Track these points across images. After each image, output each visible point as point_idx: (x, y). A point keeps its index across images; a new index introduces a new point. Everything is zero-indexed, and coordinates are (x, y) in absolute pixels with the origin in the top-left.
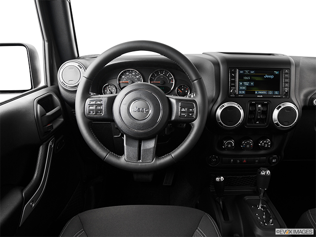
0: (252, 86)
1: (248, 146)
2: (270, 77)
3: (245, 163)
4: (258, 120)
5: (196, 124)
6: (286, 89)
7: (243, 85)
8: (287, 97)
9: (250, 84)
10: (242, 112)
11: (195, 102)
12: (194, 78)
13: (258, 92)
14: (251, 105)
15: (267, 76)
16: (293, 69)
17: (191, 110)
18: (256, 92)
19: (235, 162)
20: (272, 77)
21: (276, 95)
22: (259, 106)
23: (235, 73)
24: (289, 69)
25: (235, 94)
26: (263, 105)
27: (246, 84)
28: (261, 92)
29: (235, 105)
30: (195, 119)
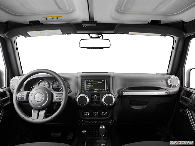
0: (92, 87)
1: (95, 115)
2: (100, 83)
3: (96, 123)
4: (96, 102)
5: (62, 103)
7: (88, 87)
8: (108, 91)
10: (88, 99)
11: (62, 94)
12: (62, 84)
14: (92, 95)
15: (99, 82)
16: (111, 79)
17: (60, 97)
18: (94, 90)
19: (91, 123)
20: (101, 83)
21: (103, 91)
22: (96, 96)
23: (84, 81)
24: (109, 79)
25: (84, 90)
26: (97, 95)
27: (90, 86)
28: (96, 90)
29: (85, 96)
30: (61, 102)
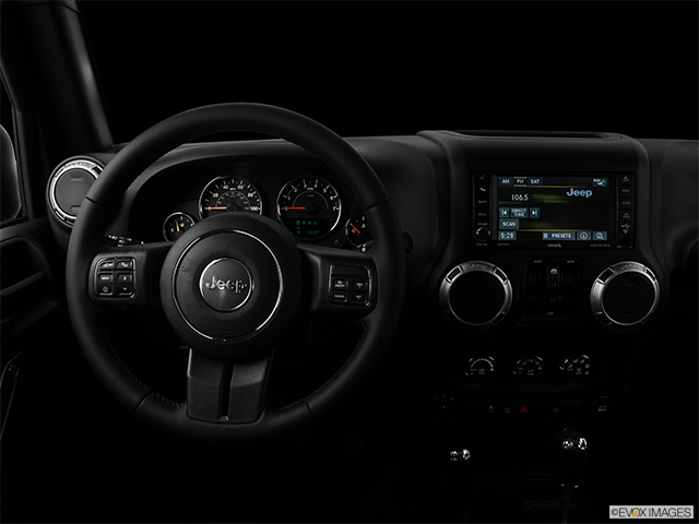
0: (535, 220)
1: (531, 373)
2: (581, 193)
3: (524, 415)
4: (551, 307)
5: (374, 320)
6: (626, 225)
7: (510, 216)
8: (629, 248)
9: (529, 212)
10: (507, 286)
11: (370, 263)
13: (550, 235)
14: (532, 268)
15: (573, 192)
16: (644, 174)
17: (359, 285)
18: (545, 236)
19: (498, 411)
20: (588, 194)
21: (600, 241)
22: (554, 271)
23: (487, 184)
24: (634, 175)
25: (488, 240)
26: (563, 268)
27: (519, 212)
28: (557, 236)
29: (490, 268)
30: (370, 310)
